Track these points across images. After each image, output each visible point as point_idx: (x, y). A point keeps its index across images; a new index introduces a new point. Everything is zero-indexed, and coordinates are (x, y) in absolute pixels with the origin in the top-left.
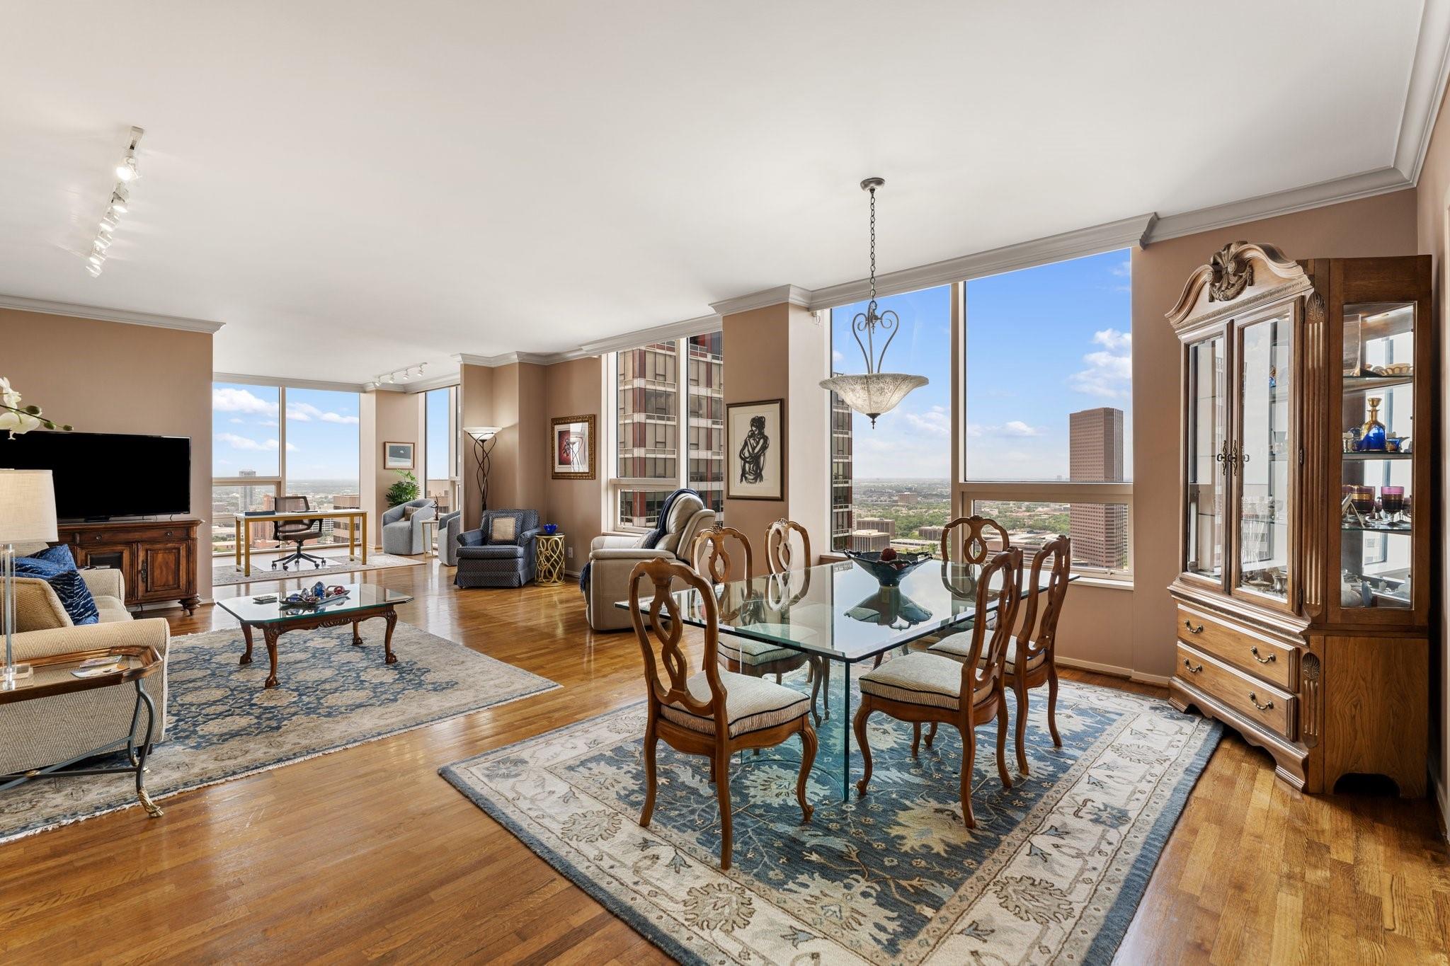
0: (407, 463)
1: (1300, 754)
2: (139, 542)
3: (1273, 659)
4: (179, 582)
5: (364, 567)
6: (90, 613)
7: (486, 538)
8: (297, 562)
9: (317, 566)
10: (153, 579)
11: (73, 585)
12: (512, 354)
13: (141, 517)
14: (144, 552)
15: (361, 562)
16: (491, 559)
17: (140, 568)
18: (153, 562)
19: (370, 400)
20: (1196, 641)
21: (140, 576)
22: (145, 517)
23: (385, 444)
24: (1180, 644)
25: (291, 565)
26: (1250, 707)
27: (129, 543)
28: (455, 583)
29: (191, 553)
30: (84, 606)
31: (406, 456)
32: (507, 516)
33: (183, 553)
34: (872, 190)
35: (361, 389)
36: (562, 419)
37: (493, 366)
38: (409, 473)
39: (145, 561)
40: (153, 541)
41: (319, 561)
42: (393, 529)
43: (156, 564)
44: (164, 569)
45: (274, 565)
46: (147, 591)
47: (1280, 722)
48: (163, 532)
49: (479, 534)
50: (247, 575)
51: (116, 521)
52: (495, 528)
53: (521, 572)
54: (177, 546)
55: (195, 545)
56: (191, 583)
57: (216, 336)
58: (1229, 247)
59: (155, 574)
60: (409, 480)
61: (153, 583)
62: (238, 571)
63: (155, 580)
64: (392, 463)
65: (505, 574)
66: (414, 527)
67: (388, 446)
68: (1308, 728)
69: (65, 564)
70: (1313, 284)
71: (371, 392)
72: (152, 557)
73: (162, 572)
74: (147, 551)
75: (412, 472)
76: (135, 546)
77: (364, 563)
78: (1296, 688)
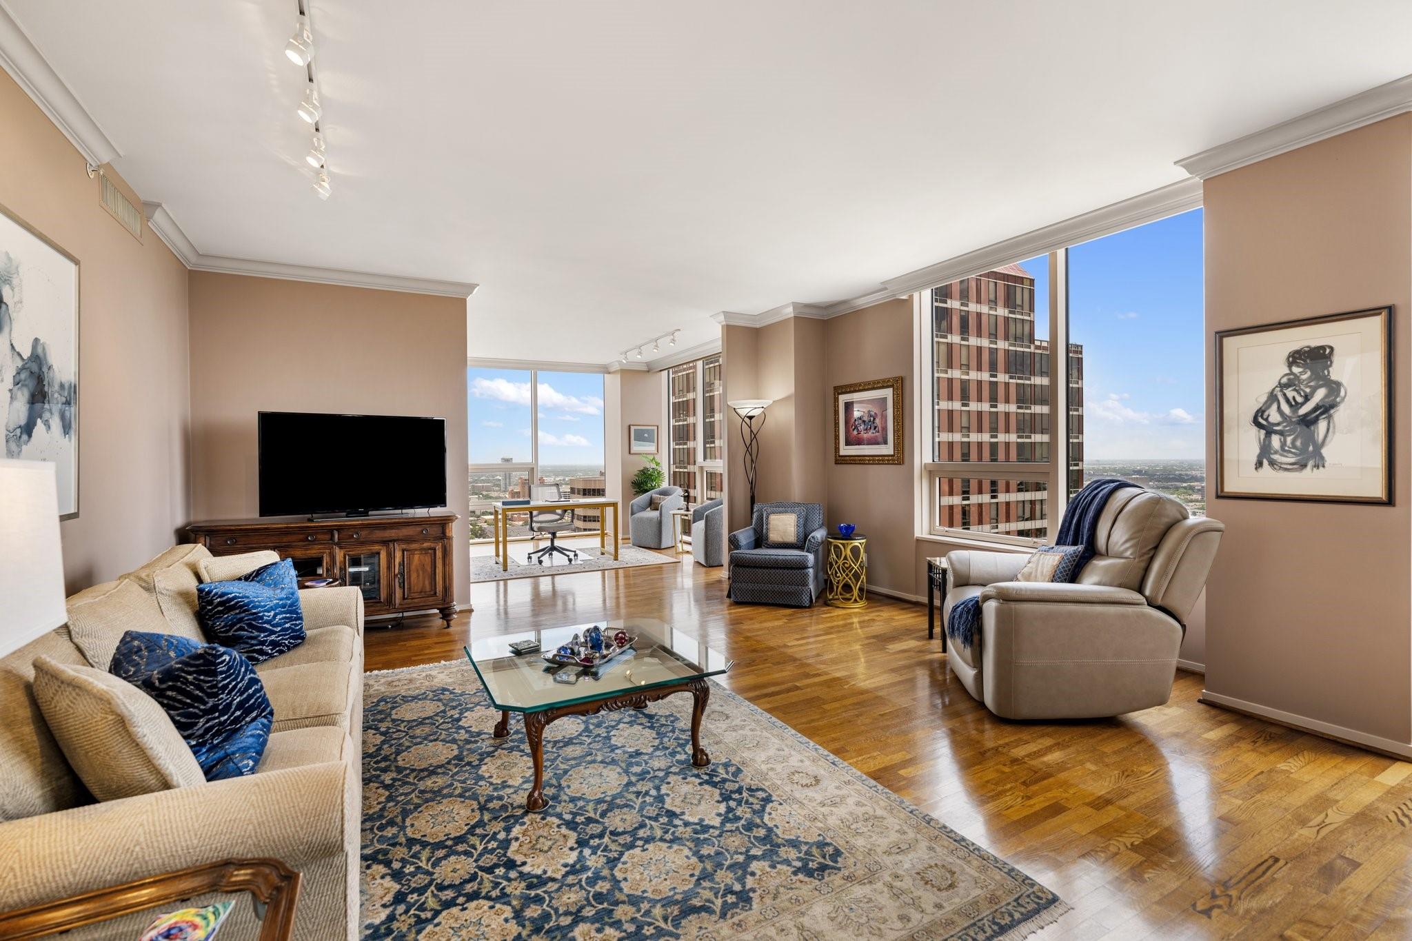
0: (651, 448)
2: (394, 541)
4: (436, 588)
5: (616, 564)
6: (254, 714)
7: (760, 540)
8: (551, 554)
9: (570, 560)
10: (409, 583)
11: (214, 673)
12: (786, 306)
13: (399, 511)
14: (401, 553)
15: (612, 557)
16: (774, 568)
17: (397, 571)
18: (409, 564)
19: (614, 382)
21: (397, 580)
22: (404, 511)
23: (629, 427)
25: (546, 558)
27: (385, 543)
28: (729, 596)
29: (447, 553)
30: (240, 706)
31: (650, 440)
32: (786, 512)
33: (439, 554)
35: (605, 370)
36: (851, 386)
37: (758, 326)
38: (654, 459)
39: (402, 564)
40: (408, 540)
41: (572, 555)
42: (641, 520)
43: (413, 567)
44: (421, 573)
45: (530, 558)
46: (404, 598)
48: (419, 529)
49: (751, 533)
50: (505, 570)
51: (376, 516)
52: (771, 526)
53: (812, 586)
54: (433, 545)
55: (451, 546)
56: (447, 589)
57: (471, 301)
59: (412, 579)
60: (654, 466)
61: (409, 589)
62: (497, 563)
63: (412, 586)
64: (637, 447)
65: (792, 588)
66: (663, 518)
67: (633, 428)
69: (283, 589)
71: (614, 372)
72: (409, 559)
73: (418, 576)
74: (403, 551)
75: (656, 456)
76: (391, 545)
77: (616, 559)
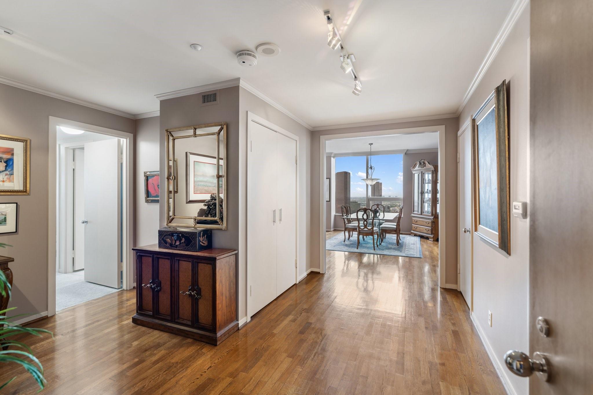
1: (432, 236)
3: (429, 223)
20: (416, 223)
24: (413, 225)
26: (425, 231)
34: (371, 145)
47: (430, 232)
58: (422, 160)
68: (433, 232)
70: (434, 169)
78: (432, 227)
